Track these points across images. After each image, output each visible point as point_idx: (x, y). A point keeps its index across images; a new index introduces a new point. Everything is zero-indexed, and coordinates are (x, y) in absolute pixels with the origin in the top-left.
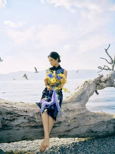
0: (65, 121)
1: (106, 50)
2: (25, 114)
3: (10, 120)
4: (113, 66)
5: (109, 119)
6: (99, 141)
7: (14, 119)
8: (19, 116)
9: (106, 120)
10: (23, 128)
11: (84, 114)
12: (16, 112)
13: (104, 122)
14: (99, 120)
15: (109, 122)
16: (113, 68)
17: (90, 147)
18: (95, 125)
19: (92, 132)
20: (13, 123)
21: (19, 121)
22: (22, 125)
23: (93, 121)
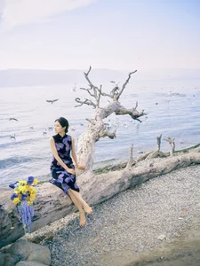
1: (87, 75)
2: (50, 199)
3: (38, 210)
7: (41, 208)
8: (45, 203)
10: (50, 214)
11: (95, 182)
12: (41, 200)
13: (111, 185)
14: (108, 184)
15: (116, 183)
16: (98, 103)
18: (105, 191)
19: (104, 197)
22: (49, 211)
23: (103, 187)
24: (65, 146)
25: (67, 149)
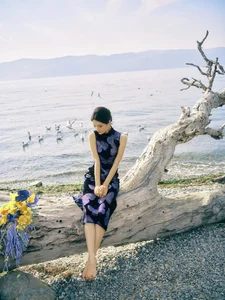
0: (123, 226)
1: (200, 44)
2: (59, 225)
3: (37, 239)
4: (211, 82)
5: (195, 208)
6: (178, 239)
7: (43, 236)
8: (50, 230)
9: (190, 210)
10: (59, 246)
11: (154, 207)
12: (44, 224)
13: (186, 213)
14: (178, 212)
15: (196, 212)
16: (211, 85)
17: (162, 254)
18: (172, 221)
19: (168, 231)
20: (42, 242)
21: (51, 238)
22: (57, 242)
23: (169, 215)
24: (110, 147)
25: (113, 151)
